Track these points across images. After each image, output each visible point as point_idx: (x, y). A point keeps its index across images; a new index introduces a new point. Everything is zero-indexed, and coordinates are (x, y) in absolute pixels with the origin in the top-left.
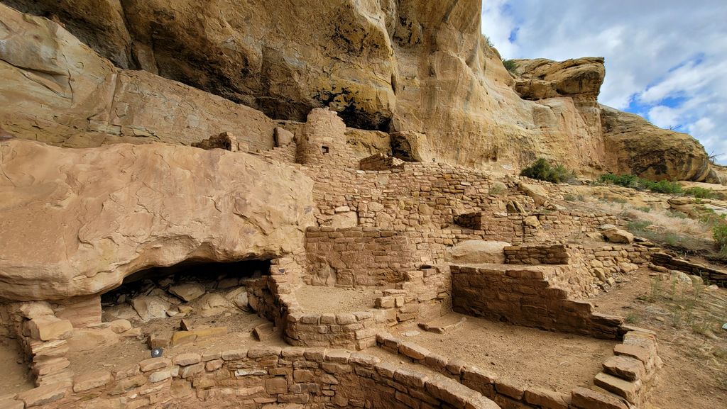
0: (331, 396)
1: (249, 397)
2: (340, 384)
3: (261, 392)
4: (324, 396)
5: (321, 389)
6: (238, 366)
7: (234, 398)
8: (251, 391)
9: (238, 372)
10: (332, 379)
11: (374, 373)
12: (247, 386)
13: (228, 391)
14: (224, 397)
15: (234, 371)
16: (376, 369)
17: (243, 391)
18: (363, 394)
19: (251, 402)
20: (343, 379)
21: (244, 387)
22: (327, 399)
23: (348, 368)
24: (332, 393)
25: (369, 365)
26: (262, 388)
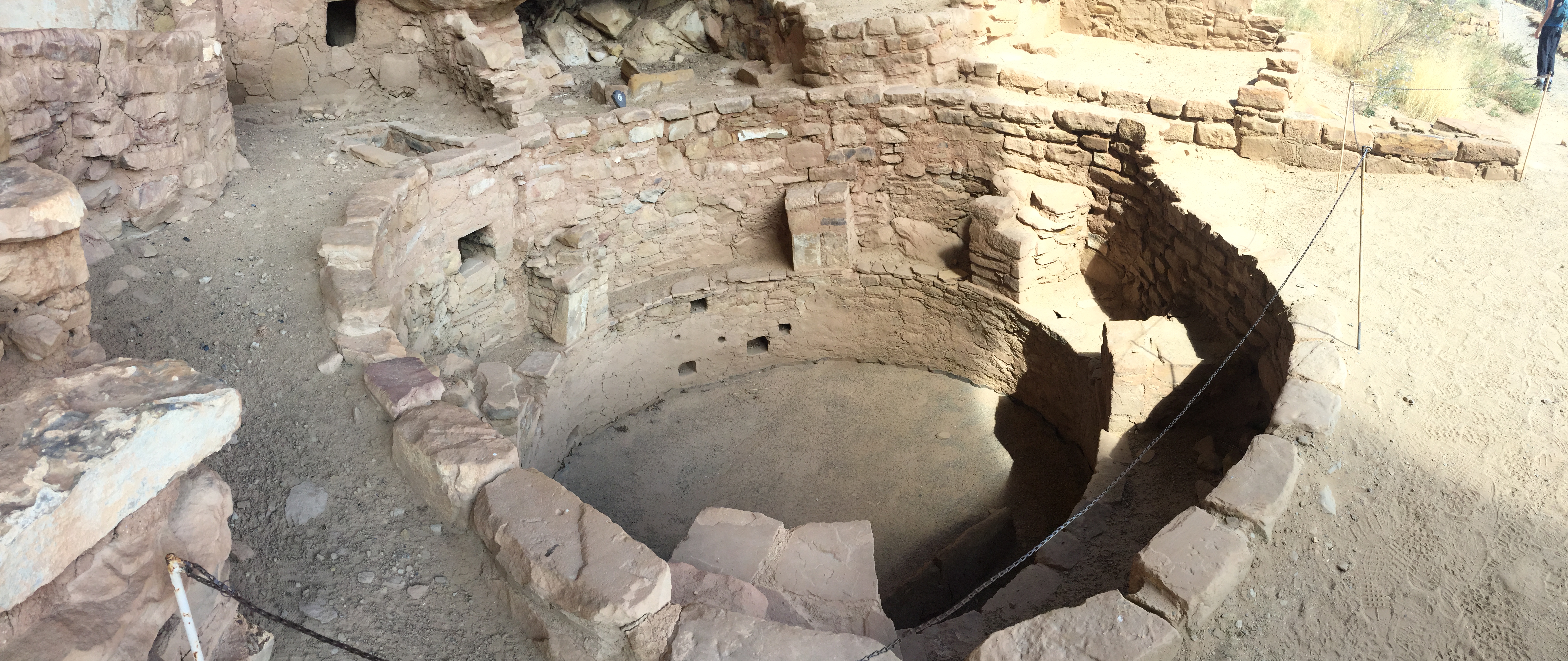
0: (896, 164)
1: (762, 175)
2: (911, 142)
3: (781, 168)
4: (884, 163)
5: (879, 154)
6: (741, 124)
7: (741, 177)
8: (765, 166)
9: (743, 135)
10: (896, 135)
11: (971, 113)
12: (759, 158)
13: (731, 166)
14: (726, 175)
15: (736, 132)
16: (973, 107)
17: (752, 167)
18: (949, 153)
19: (768, 183)
20: (916, 132)
21: (753, 159)
22: (890, 168)
23: (925, 112)
24: (897, 159)
25: (961, 102)
26: (779, 160)
